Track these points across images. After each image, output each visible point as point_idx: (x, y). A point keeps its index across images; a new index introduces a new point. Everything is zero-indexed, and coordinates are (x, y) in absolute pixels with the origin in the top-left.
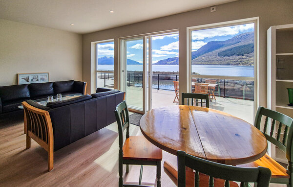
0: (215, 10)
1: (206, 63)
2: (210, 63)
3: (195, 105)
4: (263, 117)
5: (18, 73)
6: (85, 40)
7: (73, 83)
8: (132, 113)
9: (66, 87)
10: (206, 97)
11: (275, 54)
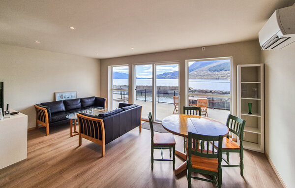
0: (205, 49)
1: (199, 77)
2: (202, 77)
3: (192, 115)
4: (231, 120)
5: (55, 92)
6: (103, 64)
7: (94, 99)
8: (144, 122)
9: (90, 102)
10: (199, 109)
11: (241, 82)
